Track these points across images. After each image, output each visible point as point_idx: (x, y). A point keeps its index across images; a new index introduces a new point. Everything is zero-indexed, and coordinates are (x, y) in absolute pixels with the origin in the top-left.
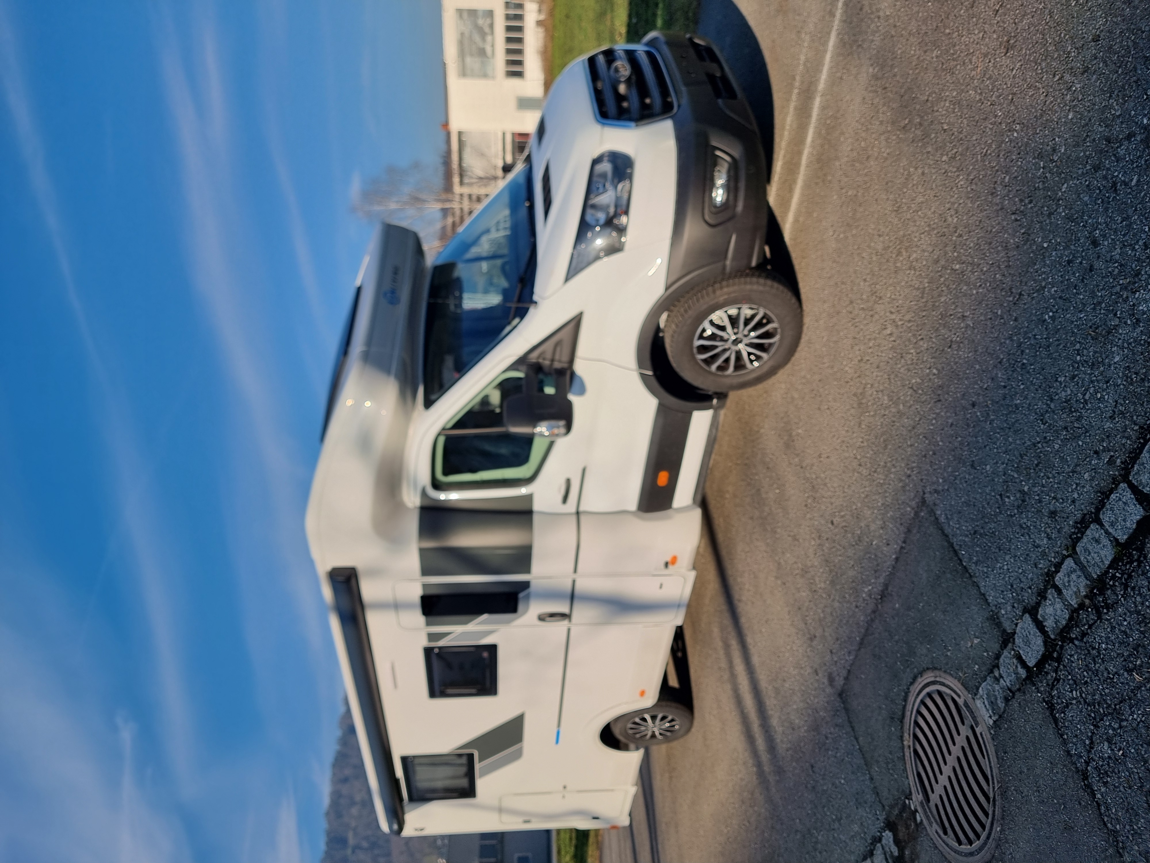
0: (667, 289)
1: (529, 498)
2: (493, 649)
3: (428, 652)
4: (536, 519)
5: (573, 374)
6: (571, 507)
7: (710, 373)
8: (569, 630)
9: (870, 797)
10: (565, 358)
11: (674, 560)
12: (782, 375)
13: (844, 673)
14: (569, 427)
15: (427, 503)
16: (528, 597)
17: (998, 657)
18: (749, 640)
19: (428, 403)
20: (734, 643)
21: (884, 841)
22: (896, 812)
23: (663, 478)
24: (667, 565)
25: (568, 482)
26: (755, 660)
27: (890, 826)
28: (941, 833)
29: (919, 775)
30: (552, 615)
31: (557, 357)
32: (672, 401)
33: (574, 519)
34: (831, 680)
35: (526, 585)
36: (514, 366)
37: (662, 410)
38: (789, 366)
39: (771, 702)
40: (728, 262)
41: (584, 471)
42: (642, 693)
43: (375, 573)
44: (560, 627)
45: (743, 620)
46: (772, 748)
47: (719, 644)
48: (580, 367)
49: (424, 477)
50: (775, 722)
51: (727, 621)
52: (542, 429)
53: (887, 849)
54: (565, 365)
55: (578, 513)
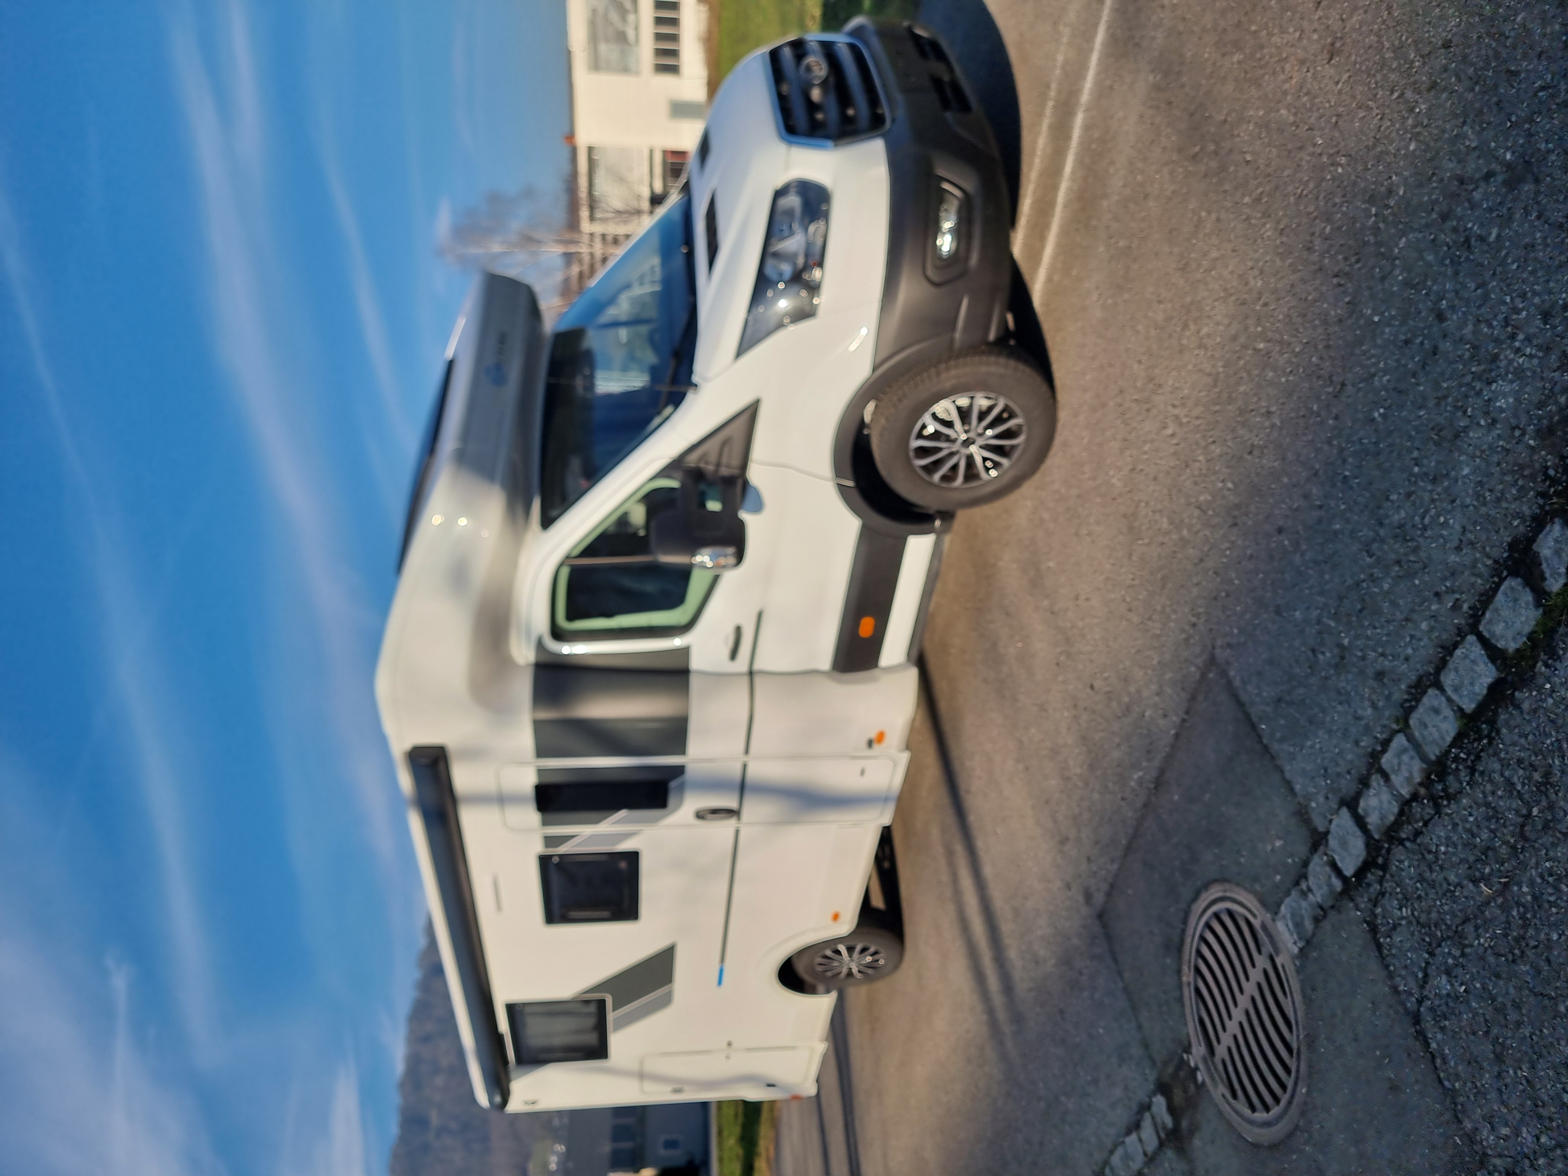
0: (875, 369)
1: (685, 652)
2: (633, 857)
3: (544, 861)
4: (694, 682)
5: (746, 484)
6: (741, 664)
7: (932, 484)
8: (737, 832)
9: (1136, 1051)
10: (736, 462)
11: (881, 737)
12: (1027, 488)
13: (1105, 887)
14: (740, 556)
15: (545, 658)
16: (681, 788)
17: (1305, 864)
18: (980, 844)
19: (547, 522)
20: (959, 849)
21: (1154, 1109)
22: (1170, 1069)
23: (867, 626)
24: (870, 743)
25: (738, 631)
26: (988, 871)
27: (1163, 1088)
28: (1228, 1096)
29: (1202, 1022)
30: (715, 811)
31: (724, 460)
32: (881, 522)
33: (745, 681)
34: (1088, 896)
35: (679, 770)
36: (665, 472)
37: (866, 535)
38: (1037, 476)
39: (1007, 928)
40: (958, 335)
41: (760, 616)
42: (836, 917)
43: (474, 754)
44: (724, 829)
45: (972, 818)
46: (1008, 987)
47: (939, 850)
48: (755, 475)
49: (541, 622)
50: (1013, 953)
51: (950, 818)
52: (704, 558)
53: (1158, 1120)
54: (736, 472)
55: (751, 673)
